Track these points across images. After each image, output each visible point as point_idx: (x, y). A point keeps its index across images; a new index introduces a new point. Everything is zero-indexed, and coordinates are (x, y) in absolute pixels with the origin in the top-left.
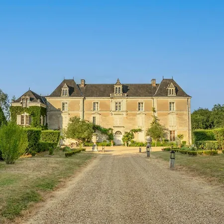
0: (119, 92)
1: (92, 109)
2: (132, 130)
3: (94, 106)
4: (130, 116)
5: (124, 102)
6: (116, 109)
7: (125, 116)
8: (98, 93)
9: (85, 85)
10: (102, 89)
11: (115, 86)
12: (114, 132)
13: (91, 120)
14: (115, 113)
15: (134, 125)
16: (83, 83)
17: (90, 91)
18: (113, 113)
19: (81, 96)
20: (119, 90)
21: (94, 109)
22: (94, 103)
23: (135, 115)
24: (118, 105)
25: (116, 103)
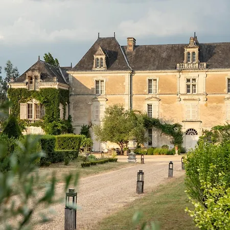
0: (193, 60)
1: (146, 91)
2: (216, 128)
3: (150, 86)
4: (211, 102)
5: (202, 77)
6: (188, 91)
7: (202, 102)
8: (157, 63)
9: (135, 47)
10: (164, 55)
11: (187, 50)
12: (184, 130)
13: (145, 110)
14: (187, 97)
15: (219, 118)
16: (131, 43)
17: (144, 58)
18: (183, 97)
19: (126, 69)
20: (193, 57)
21: (150, 91)
22: (150, 81)
23: (221, 101)
24: (191, 83)
25: (188, 80)
